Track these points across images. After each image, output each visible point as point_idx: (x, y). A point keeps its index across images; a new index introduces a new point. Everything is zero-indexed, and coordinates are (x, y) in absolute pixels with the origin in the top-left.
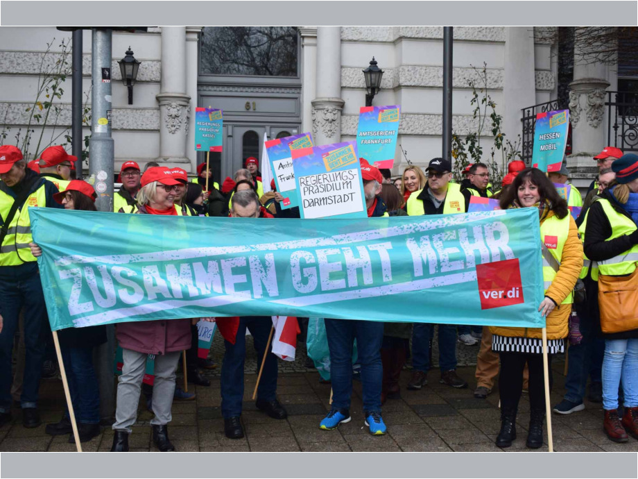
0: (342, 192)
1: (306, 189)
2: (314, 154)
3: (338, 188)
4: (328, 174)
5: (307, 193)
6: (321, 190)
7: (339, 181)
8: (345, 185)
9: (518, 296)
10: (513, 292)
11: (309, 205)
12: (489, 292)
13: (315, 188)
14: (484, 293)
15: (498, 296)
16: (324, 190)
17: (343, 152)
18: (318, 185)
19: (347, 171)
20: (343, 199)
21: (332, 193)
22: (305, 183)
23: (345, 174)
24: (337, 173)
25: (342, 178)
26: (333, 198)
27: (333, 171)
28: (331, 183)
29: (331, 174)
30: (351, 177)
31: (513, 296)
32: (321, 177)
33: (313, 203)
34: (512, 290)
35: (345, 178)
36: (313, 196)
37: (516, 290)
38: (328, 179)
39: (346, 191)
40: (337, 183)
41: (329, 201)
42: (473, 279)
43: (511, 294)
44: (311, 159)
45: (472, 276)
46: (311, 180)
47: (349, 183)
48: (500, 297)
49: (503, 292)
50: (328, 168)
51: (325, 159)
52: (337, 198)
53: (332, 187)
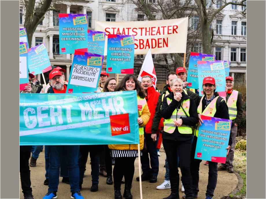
0: (90, 77)
1: (75, 70)
2: (85, 56)
3: (89, 74)
4: (87, 67)
5: (75, 72)
6: (82, 73)
7: (91, 71)
9: (128, 130)
10: (126, 128)
11: (74, 78)
12: (115, 128)
13: (80, 71)
14: (113, 128)
15: (119, 130)
16: (83, 73)
17: (97, 59)
18: (81, 70)
19: (96, 68)
20: (89, 80)
21: (86, 76)
22: (76, 67)
23: (94, 69)
24: (91, 67)
25: (92, 70)
26: (85, 78)
27: (90, 66)
28: (87, 71)
29: (88, 67)
30: (96, 71)
31: (126, 130)
32: (84, 67)
33: (76, 78)
34: (125, 127)
35: (93, 71)
36: (77, 75)
37: (127, 127)
38: (87, 69)
39: (92, 77)
40: (90, 72)
41: (83, 79)
42: (108, 122)
43: (125, 129)
44: (82, 57)
45: (108, 120)
46: (79, 67)
47: (94, 74)
48: (120, 130)
49: (121, 128)
50: (88, 64)
51: (88, 60)
52: (87, 79)
53: (87, 73)
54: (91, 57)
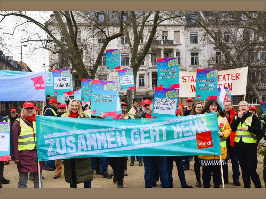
0: (169, 107)
1: (157, 102)
2: (163, 91)
3: (168, 105)
4: (166, 99)
5: (157, 104)
7: (169, 102)
8: (171, 104)
11: (156, 108)
12: (201, 143)
13: (160, 103)
14: (199, 143)
16: (163, 104)
17: (173, 92)
18: (162, 102)
19: (173, 99)
20: (169, 109)
21: (166, 106)
22: (157, 100)
23: (172, 100)
24: (170, 99)
25: (170, 101)
26: (165, 108)
27: (168, 98)
28: (166, 102)
30: (174, 102)
32: (163, 99)
33: (158, 108)
35: (172, 102)
36: (158, 105)
37: (210, 142)
38: (166, 101)
39: (171, 106)
40: (169, 103)
41: (164, 109)
42: (195, 139)
43: (208, 144)
44: (161, 92)
45: (195, 137)
46: (160, 99)
47: (172, 104)
50: (167, 97)
51: (166, 93)
52: (167, 108)
53: (166, 104)
54: (169, 91)
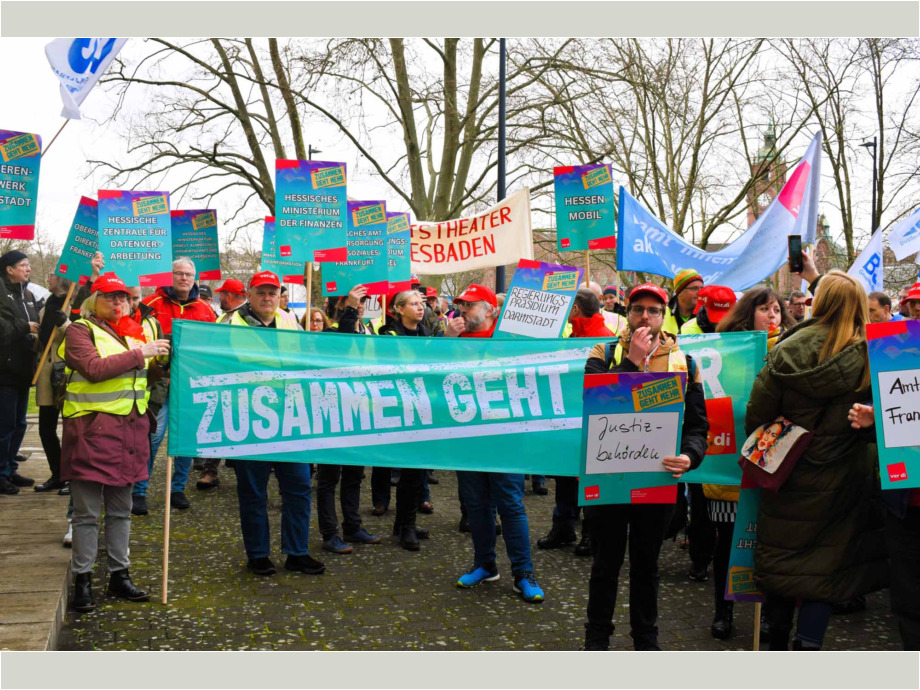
0: (544, 315)
2: (539, 270)
3: (544, 310)
4: (541, 293)
5: (513, 304)
6: (527, 305)
7: (549, 303)
8: (552, 309)
9: (728, 444)
10: (722, 438)
11: (509, 317)
13: (523, 302)
16: (530, 307)
17: (567, 276)
18: (528, 300)
19: (561, 296)
20: (543, 322)
21: (535, 313)
22: (516, 294)
23: (557, 298)
24: (551, 295)
25: (552, 301)
26: (534, 318)
27: (548, 291)
28: (540, 303)
29: (545, 293)
30: (561, 303)
31: (722, 443)
32: (533, 294)
33: (514, 316)
35: (555, 302)
36: (517, 309)
37: (726, 436)
38: (540, 297)
39: (549, 315)
41: (529, 320)
43: (719, 441)
44: (534, 273)
46: (523, 294)
47: (556, 309)
50: (544, 287)
51: (546, 278)
52: (538, 319)
53: (539, 307)
